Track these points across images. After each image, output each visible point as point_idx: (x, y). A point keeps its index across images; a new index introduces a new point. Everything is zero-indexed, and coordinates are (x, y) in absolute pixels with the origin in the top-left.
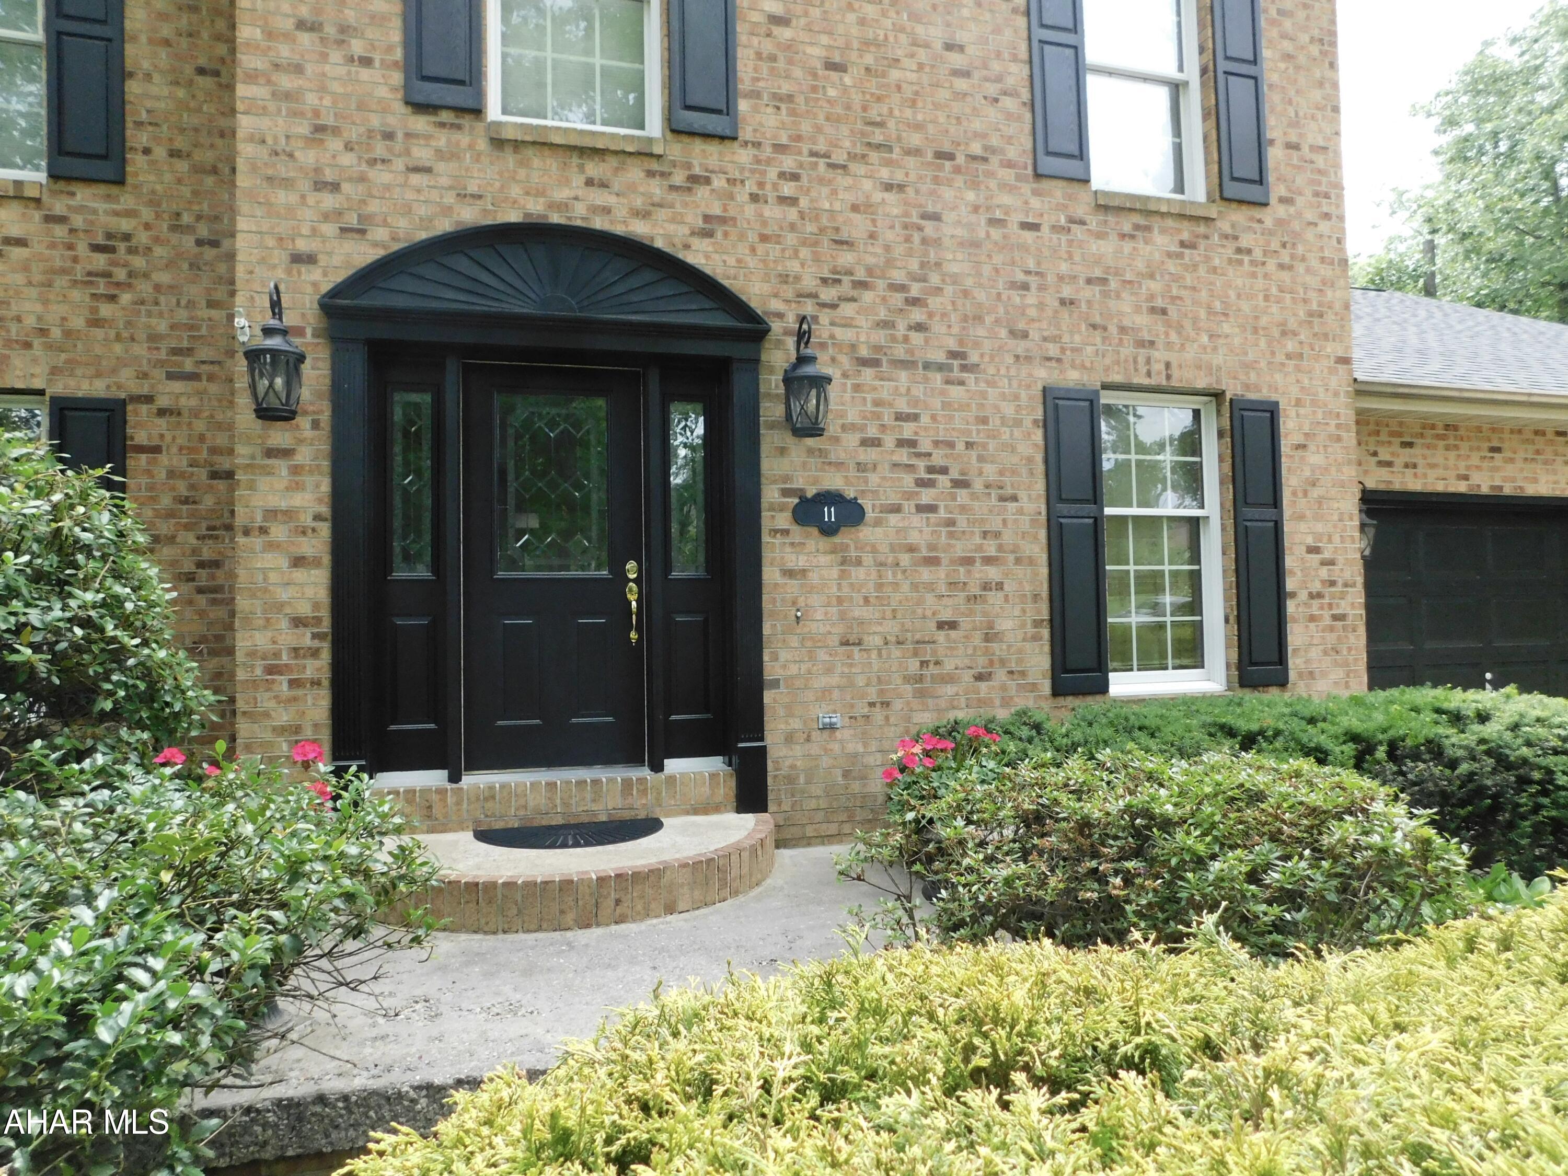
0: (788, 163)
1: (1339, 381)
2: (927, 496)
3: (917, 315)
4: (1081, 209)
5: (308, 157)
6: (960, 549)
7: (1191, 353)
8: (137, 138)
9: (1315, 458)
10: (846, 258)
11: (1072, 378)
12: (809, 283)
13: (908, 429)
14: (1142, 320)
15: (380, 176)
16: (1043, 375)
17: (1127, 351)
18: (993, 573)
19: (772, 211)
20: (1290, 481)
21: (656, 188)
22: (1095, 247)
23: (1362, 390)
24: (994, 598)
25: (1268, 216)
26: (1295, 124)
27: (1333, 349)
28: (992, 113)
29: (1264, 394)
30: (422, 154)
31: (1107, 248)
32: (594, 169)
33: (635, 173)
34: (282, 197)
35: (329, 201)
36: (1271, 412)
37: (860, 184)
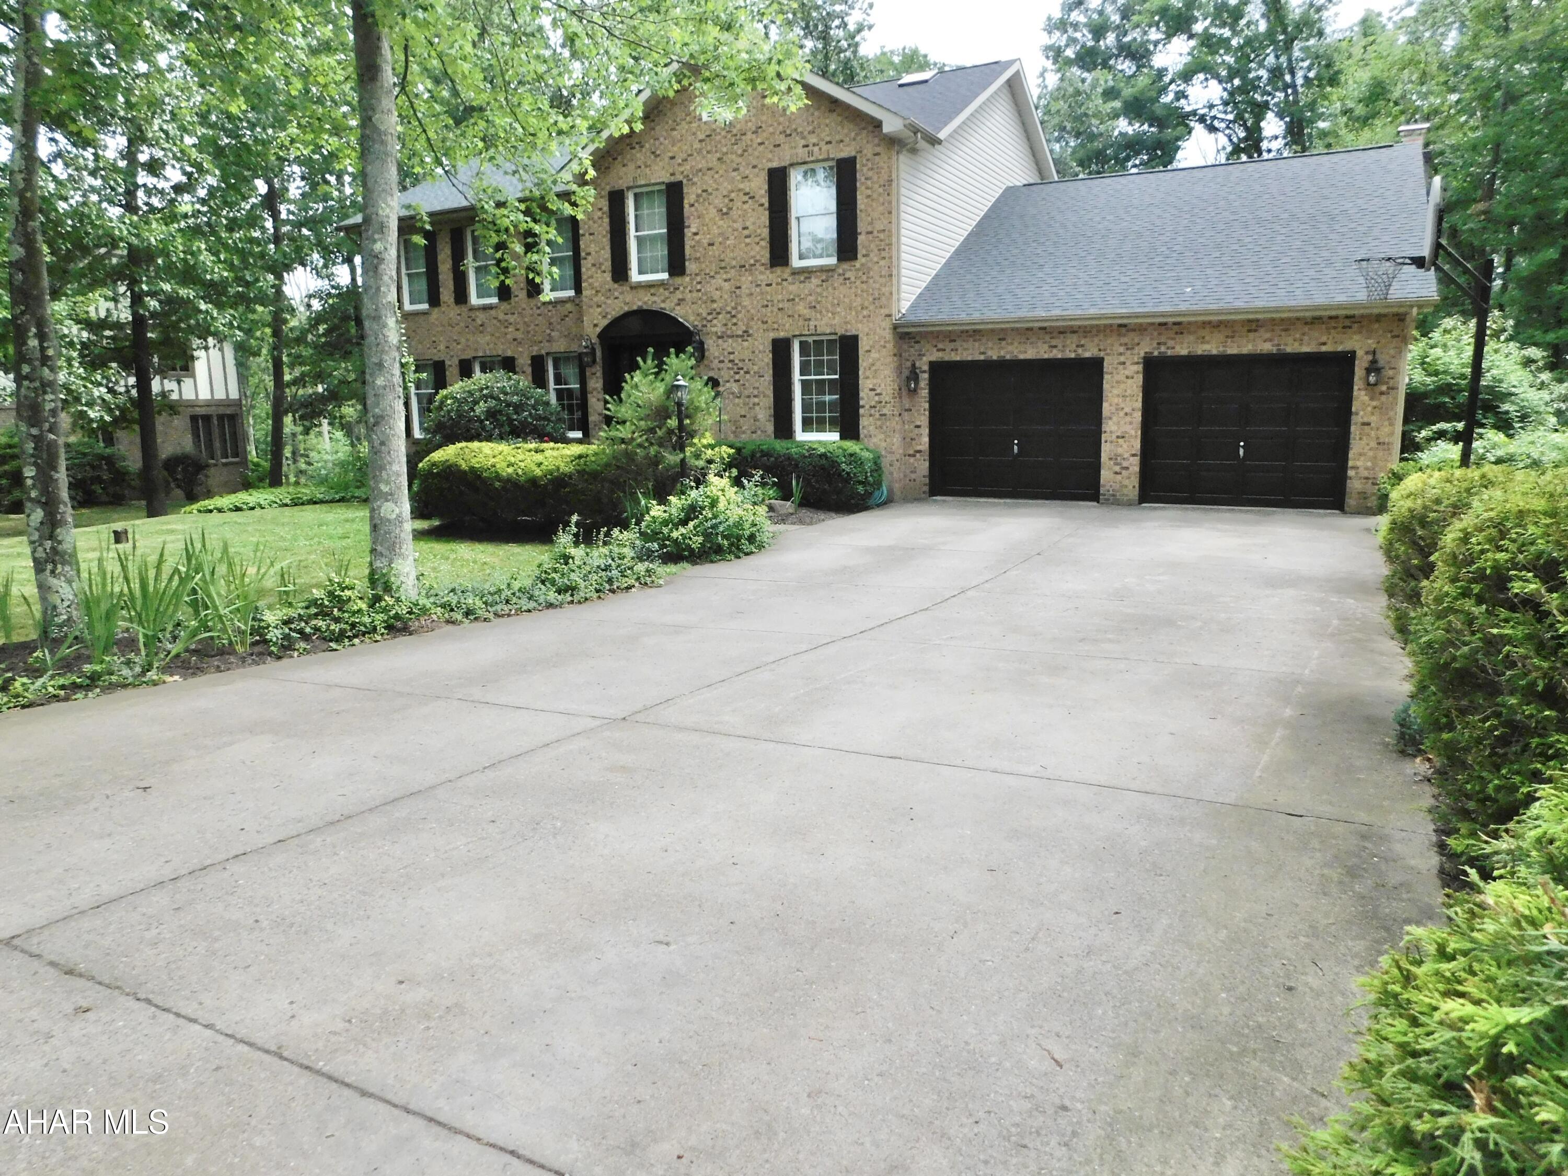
0: (699, 279)
1: (887, 324)
2: (737, 377)
3: (734, 320)
4: (786, 276)
5: (595, 299)
6: (746, 393)
7: (825, 320)
9: (874, 355)
10: (715, 306)
11: (782, 335)
12: (704, 315)
13: (732, 357)
15: (609, 302)
16: (773, 335)
17: (801, 323)
18: (756, 400)
19: (695, 294)
21: (667, 293)
22: (791, 288)
24: (757, 408)
25: (857, 264)
26: (871, 223)
27: (884, 311)
28: (757, 248)
29: (854, 332)
30: (616, 294)
32: (652, 291)
33: (661, 290)
35: (599, 310)
36: (855, 338)
37: (718, 281)
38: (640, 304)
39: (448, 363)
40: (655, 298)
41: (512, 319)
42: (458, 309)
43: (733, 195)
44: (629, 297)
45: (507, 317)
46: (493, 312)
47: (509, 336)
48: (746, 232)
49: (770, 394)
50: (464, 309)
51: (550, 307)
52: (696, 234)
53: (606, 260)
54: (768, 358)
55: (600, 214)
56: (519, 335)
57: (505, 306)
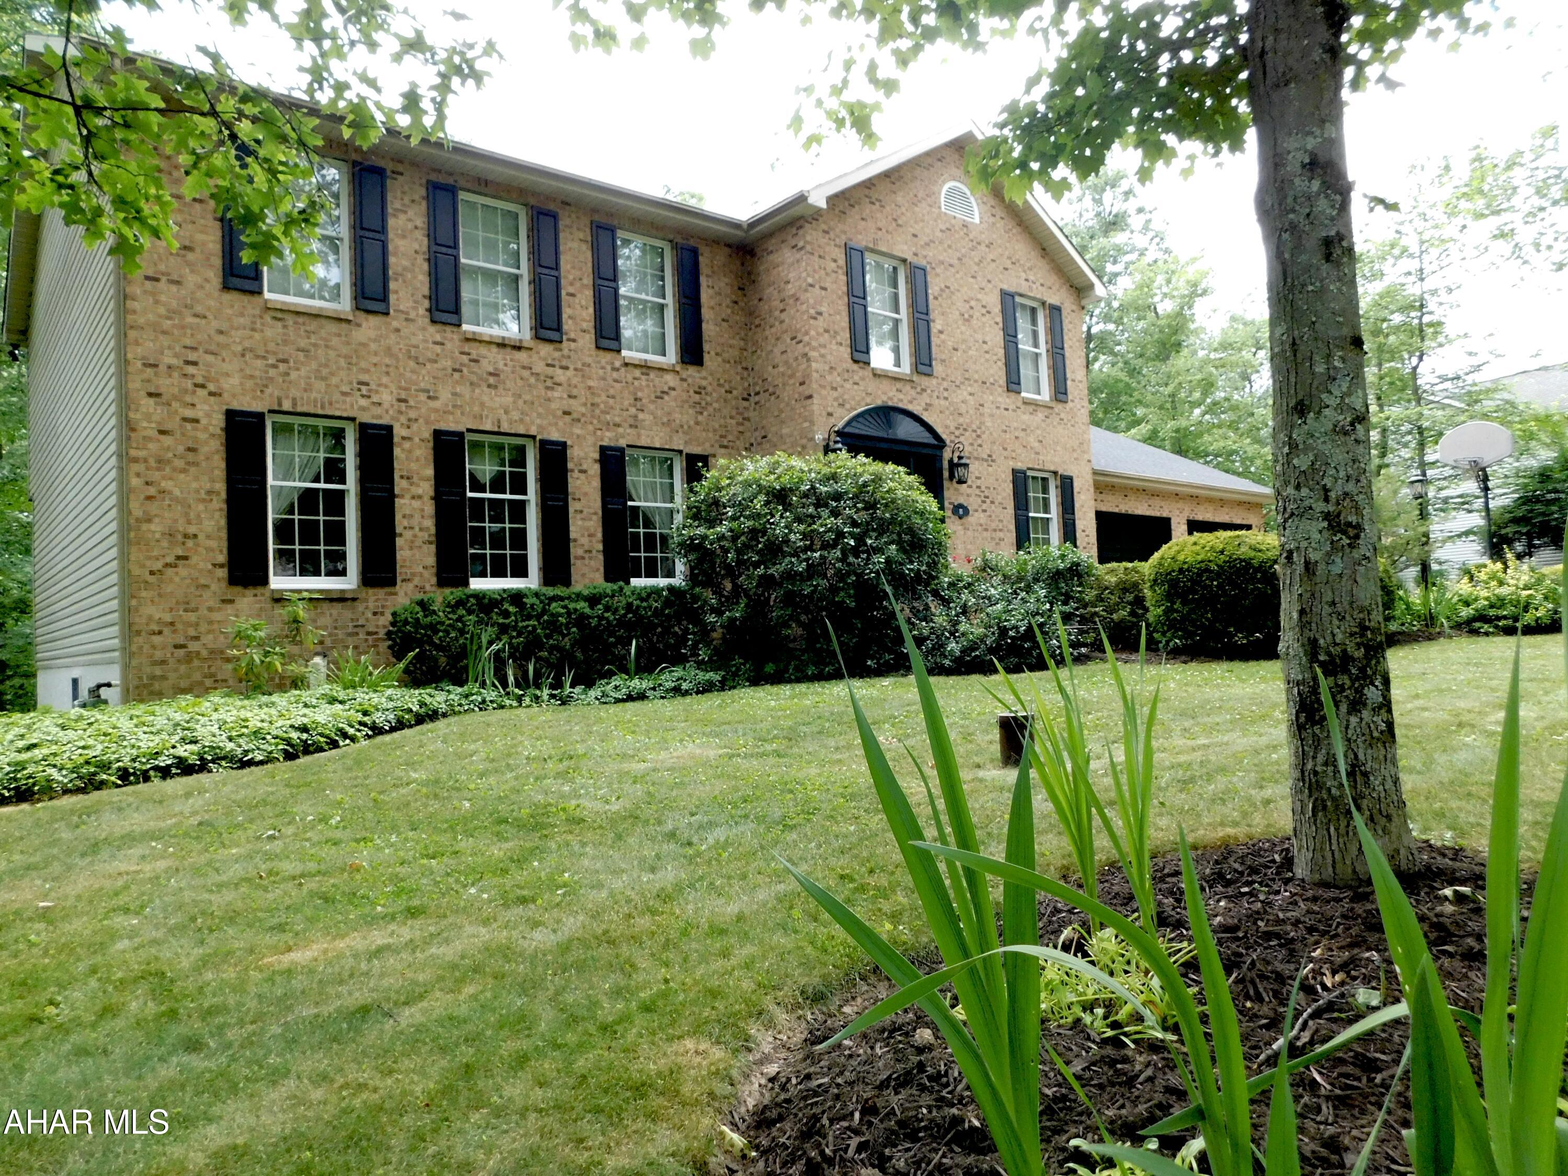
0: (945, 384)
1: (1089, 469)
2: (984, 506)
3: (979, 441)
4: (1020, 403)
6: (993, 526)
7: (1049, 457)
8: (706, 347)
9: (1083, 498)
10: (961, 420)
11: (1019, 465)
12: (954, 428)
13: (979, 482)
14: (1036, 444)
15: (848, 386)
16: (1012, 464)
17: (1033, 455)
18: (1001, 535)
19: (943, 402)
20: (1077, 505)
21: (913, 392)
22: (1023, 417)
23: (1095, 473)
25: (1068, 407)
26: (1074, 372)
27: (1086, 457)
28: (996, 367)
29: (1069, 473)
31: (1026, 417)
32: (899, 385)
33: (908, 387)
34: (824, 392)
35: (835, 394)
36: (1071, 478)
37: (963, 393)
38: (885, 398)
39: (398, 431)
40: (901, 396)
41: (559, 374)
42: (434, 332)
43: (973, 303)
44: (872, 385)
45: (550, 371)
46: (522, 356)
47: (553, 406)
48: (986, 347)
49: (1012, 527)
50: (451, 337)
51: (637, 373)
52: (941, 332)
53: (843, 329)
54: (1009, 488)
55: (833, 265)
56: (576, 407)
57: (546, 350)
